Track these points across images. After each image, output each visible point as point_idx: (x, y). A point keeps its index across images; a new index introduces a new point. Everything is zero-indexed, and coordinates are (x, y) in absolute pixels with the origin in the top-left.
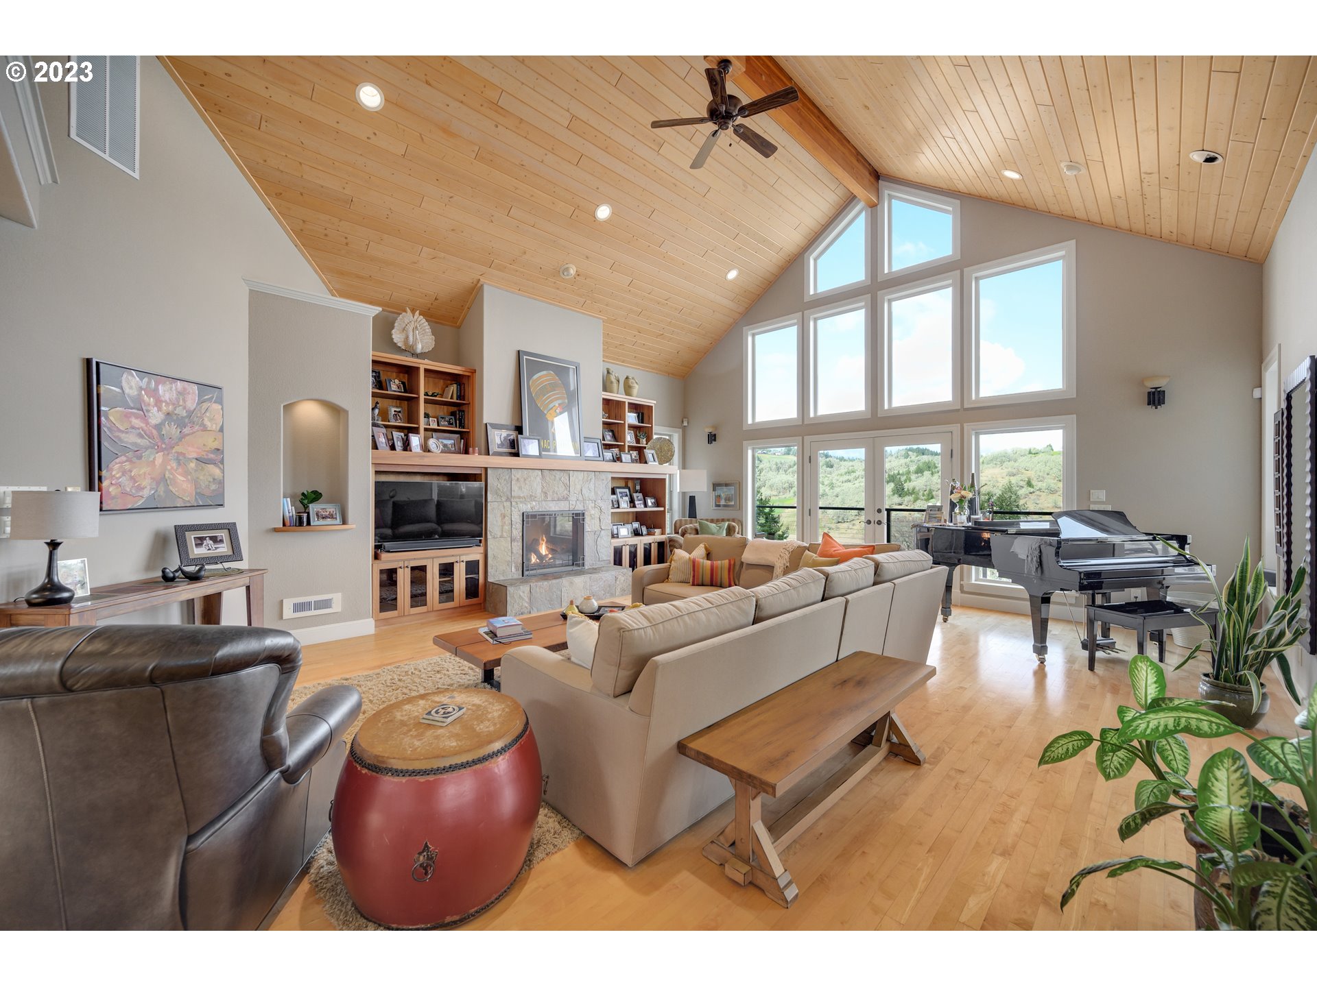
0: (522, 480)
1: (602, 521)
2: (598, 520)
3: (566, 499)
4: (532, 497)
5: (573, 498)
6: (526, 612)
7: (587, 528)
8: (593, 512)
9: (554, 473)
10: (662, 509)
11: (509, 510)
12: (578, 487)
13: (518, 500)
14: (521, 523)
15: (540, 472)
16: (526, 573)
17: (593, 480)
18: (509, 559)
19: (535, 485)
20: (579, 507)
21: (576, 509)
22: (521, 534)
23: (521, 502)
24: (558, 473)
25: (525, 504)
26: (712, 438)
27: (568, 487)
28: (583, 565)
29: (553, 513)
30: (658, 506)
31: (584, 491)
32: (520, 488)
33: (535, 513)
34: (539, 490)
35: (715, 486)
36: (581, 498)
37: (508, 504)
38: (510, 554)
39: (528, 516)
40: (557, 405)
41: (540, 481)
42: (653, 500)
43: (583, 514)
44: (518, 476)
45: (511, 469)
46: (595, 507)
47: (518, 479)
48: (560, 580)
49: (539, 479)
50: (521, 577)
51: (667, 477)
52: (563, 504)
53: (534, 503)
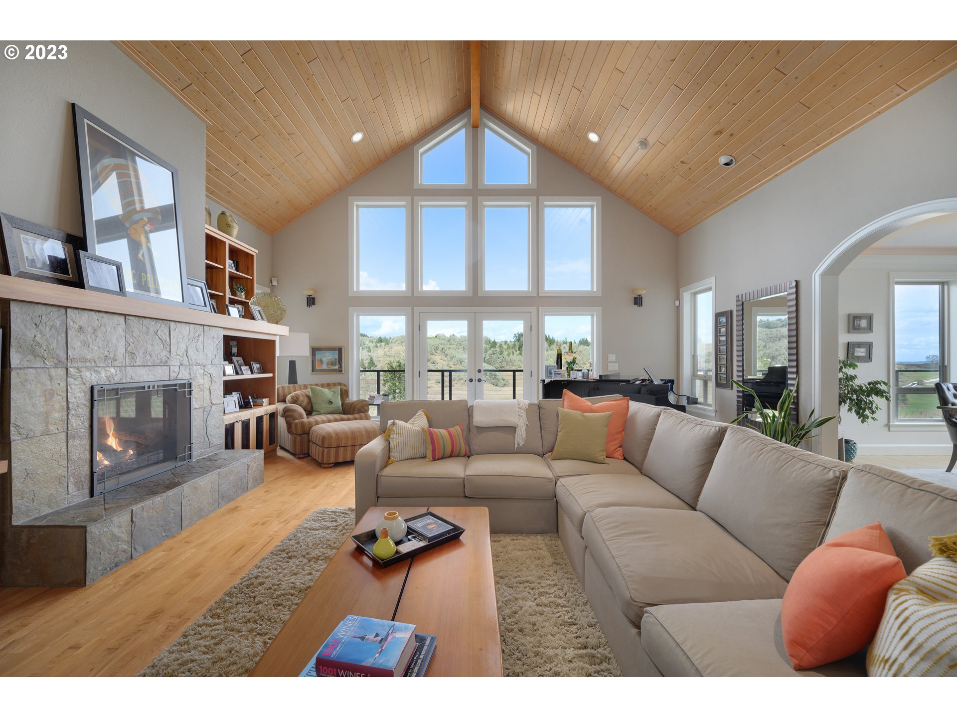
0: (90, 329)
1: (212, 393)
2: (208, 392)
3: (165, 364)
4: (109, 359)
5: (175, 362)
6: (124, 559)
7: (195, 404)
8: (201, 381)
9: (146, 322)
10: (271, 375)
11: (63, 384)
12: (183, 346)
13: (80, 364)
14: (88, 404)
15: (122, 319)
16: (98, 488)
17: (201, 338)
18: (63, 471)
19: (114, 341)
20: (184, 376)
21: (179, 377)
22: (87, 424)
23: (87, 368)
24: (153, 323)
25: (96, 371)
26: (311, 301)
27: (168, 346)
28: (190, 456)
29: (147, 385)
30: (264, 372)
31: (190, 353)
32: (86, 344)
33: (115, 387)
34: (121, 350)
35: (314, 350)
36: (185, 362)
37: (61, 372)
38: (65, 463)
39: (102, 391)
40: (146, 219)
41: (123, 334)
42: (258, 366)
43: (190, 384)
44: (81, 323)
45: (66, 308)
46: (204, 375)
47: (81, 327)
48: (179, 488)
49: (120, 330)
50: (88, 498)
51: (277, 339)
52: (160, 371)
53: (112, 370)
